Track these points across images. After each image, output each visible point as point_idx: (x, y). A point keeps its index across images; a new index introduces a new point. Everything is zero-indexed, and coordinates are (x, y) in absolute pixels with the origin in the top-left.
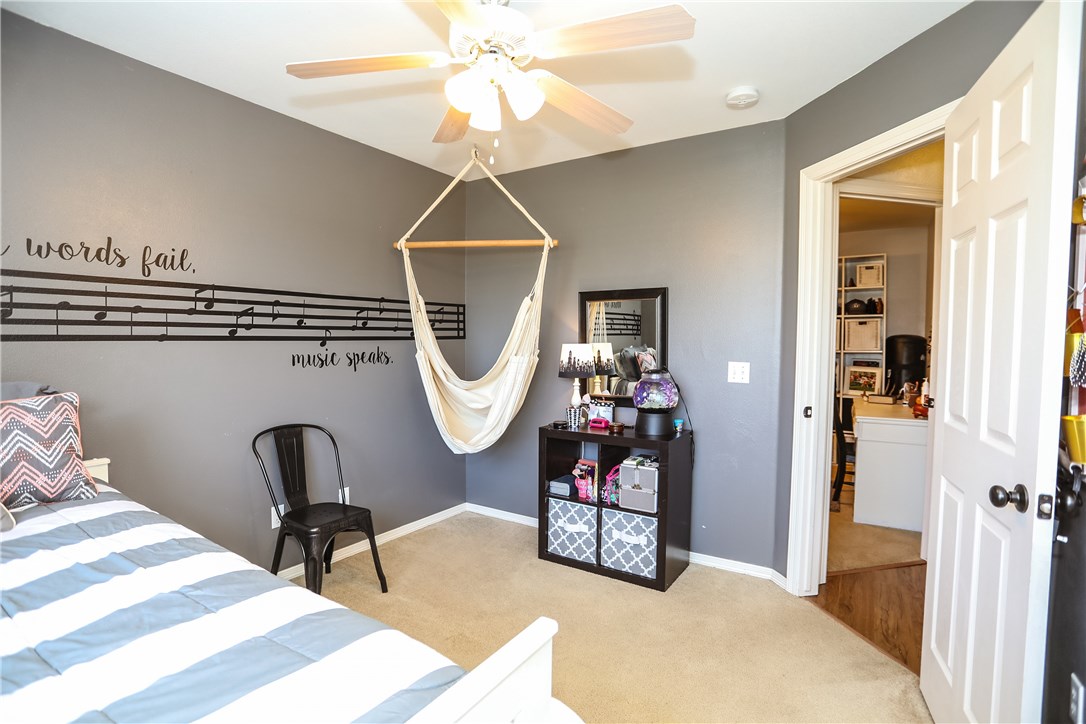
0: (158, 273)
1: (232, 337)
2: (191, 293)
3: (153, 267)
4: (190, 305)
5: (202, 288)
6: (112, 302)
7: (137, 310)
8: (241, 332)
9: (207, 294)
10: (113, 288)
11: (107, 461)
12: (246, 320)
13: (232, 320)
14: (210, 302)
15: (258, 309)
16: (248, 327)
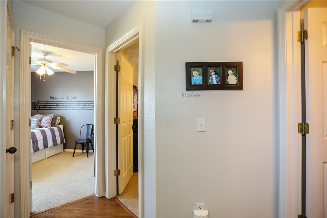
0: (73, 100)
1: (82, 109)
2: (76, 102)
3: (72, 99)
4: (76, 104)
5: (78, 102)
6: (68, 104)
7: (70, 105)
8: (84, 108)
9: (79, 102)
10: (68, 102)
11: (63, 125)
12: (84, 106)
13: (82, 106)
14: (79, 104)
15: (86, 104)
16: (85, 107)
